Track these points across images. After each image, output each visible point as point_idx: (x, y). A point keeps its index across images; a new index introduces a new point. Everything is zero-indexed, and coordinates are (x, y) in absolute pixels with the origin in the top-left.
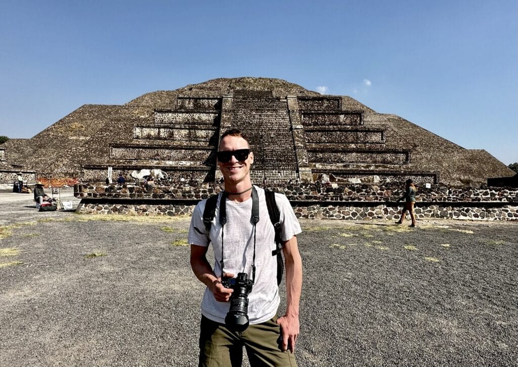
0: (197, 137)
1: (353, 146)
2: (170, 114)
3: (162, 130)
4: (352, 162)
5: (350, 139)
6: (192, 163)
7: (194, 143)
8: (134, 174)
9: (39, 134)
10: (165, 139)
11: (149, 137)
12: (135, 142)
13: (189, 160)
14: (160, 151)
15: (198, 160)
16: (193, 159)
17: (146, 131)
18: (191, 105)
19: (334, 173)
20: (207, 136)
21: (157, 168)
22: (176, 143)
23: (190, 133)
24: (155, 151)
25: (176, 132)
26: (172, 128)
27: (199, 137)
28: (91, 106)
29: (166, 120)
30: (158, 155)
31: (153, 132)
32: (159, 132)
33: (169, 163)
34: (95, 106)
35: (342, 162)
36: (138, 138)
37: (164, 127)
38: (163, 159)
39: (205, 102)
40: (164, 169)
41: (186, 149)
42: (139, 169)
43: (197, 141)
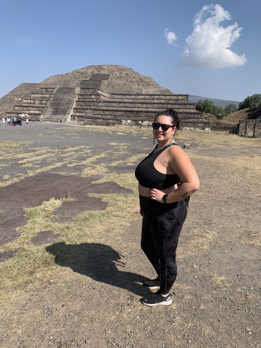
0: (42, 103)
1: (93, 107)
2: (36, 95)
3: (32, 101)
4: (89, 113)
5: (92, 105)
6: (38, 112)
7: (41, 105)
8: (20, 115)
9: (4, 97)
10: (33, 104)
11: (28, 103)
12: (24, 105)
13: (38, 111)
14: (29, 108)
15: (41, 111)
16: (39, 111)
17: (27, 101)
18: (45, 91)
19: (79, 117)
20: (46, 103)
21: (26, 113)
22: (36, 105)
23: (40, 102)
24: (28, 108)
25: (36, 101)
26: (35, 100)
27: (43, 103)
28: (25, 84)
29: (35, 97)
30: (29, 109)
31: (29, 101)
32: (31, 101)
33: (32, 112)
34: (27, 84)
35: (86, 113)
36: (24, 103)
37: (32, 100)
38: (30, 111)
39: (49, 90)
40: (29, 114)
41: (37, 107)
42: (21, 114)
43: (42, 104)
